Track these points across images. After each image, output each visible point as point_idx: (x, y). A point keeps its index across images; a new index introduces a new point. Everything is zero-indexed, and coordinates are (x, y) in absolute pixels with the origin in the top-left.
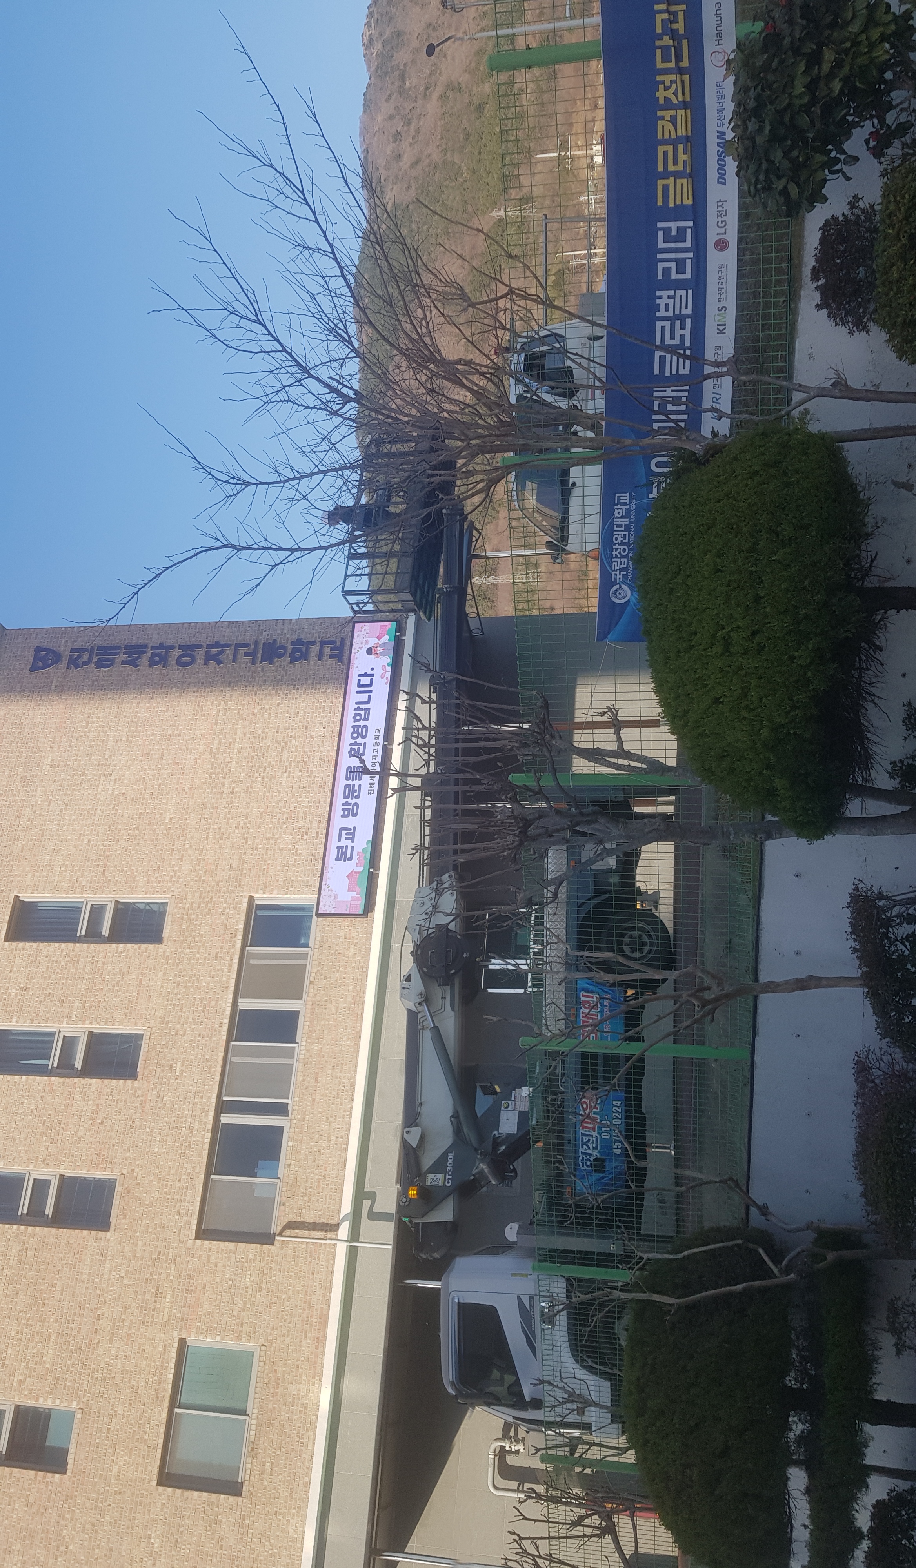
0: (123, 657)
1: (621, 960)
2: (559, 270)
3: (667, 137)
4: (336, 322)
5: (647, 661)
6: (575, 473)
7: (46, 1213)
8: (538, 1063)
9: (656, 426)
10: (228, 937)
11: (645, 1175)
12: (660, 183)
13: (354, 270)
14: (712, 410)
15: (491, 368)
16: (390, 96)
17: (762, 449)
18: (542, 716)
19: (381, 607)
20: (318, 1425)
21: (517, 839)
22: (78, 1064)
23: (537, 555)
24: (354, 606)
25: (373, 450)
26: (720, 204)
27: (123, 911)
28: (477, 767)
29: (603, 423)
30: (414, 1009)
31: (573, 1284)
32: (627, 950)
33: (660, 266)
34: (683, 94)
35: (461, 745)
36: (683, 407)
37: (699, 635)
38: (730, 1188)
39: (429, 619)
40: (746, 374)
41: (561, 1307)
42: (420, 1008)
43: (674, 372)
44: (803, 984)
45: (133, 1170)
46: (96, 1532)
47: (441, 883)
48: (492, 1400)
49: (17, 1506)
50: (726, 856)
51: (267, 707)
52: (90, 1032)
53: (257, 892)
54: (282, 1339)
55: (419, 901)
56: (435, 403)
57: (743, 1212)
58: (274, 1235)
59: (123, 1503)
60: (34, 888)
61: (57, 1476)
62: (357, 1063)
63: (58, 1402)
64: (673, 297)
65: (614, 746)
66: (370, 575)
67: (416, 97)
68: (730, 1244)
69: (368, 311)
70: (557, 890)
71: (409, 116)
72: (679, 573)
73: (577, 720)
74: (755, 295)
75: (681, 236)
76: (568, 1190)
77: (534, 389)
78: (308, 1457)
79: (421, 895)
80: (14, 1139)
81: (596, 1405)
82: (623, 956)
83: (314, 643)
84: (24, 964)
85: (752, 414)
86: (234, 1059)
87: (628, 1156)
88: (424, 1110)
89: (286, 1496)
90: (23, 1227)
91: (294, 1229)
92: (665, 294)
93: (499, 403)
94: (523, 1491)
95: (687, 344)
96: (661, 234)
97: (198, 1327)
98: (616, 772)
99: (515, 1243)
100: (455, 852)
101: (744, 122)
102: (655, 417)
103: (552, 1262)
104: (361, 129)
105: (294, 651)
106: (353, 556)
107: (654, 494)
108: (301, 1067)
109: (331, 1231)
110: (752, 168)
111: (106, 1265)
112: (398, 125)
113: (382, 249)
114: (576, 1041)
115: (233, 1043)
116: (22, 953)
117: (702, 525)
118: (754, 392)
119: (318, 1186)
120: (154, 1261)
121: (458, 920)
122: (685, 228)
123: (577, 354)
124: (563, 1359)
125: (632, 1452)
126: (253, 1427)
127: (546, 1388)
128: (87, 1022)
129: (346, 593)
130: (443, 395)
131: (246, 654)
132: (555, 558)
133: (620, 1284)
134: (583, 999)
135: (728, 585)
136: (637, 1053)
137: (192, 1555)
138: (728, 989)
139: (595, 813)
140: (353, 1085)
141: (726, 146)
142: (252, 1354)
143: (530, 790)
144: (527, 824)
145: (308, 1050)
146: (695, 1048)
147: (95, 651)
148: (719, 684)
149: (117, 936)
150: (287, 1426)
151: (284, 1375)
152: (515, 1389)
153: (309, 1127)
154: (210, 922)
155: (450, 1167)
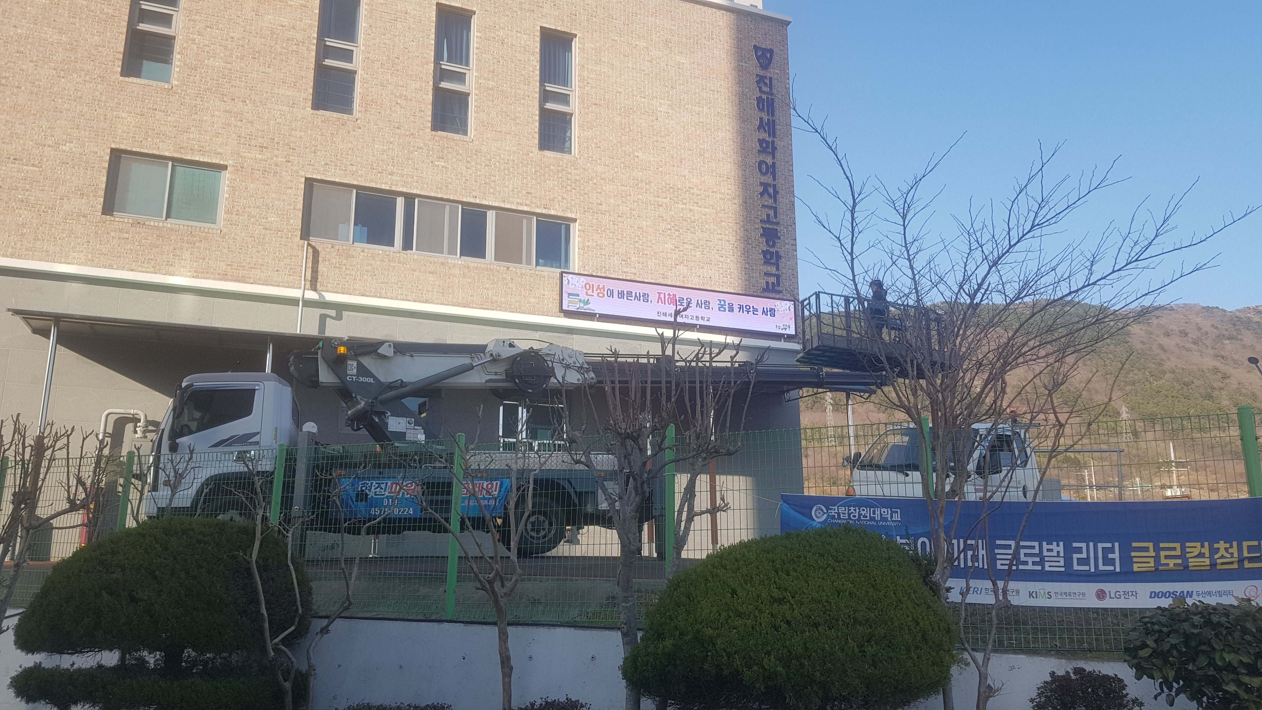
0: (766, 118)
1: (526, 514)
2: (1079, 461)
3: (1188, 550)
4: (1034, 288)
5: (766, 536)
6: (916, 476)
7: (326, 60)
8: (444, 447)
9: (955, 542)
10: (544, 202)
11: (354, 534)
12: (1150, 545)
13: (1077, 300)
14: (968, 588)
15: (1000, 409)
16: (1217, 328)
17: (937, 628)
18: (721, 450)
19: (807, 322)
20: (158, 275)
21: (623, 431)
22: (444, 85)
23: (850, 445)
24: (807, 301)
25: (932, 316)
26: (1134, 593)
27: (565, 119)
28: (681, 398)
29: (956, 499)
30: (487, 351)
31: (268, 476)
32: (533, 519)
33: (1083, 545)
34: (1222, 564)
35: (698, 385)
36: (970, 564)
37: (787, 577)
38: (343, 603)
39: (797, 361)
40: (997, 615)
41: (251, 467)
42: (488, 355)
43: (998, 557)
44: (506, 662)
45: (360, 128)
46: (75, 100)
47: (588, 371)
48: (177, 412)
49: (96, 38)
50: (608, 599)
51: (727, 232)
52: (469, 94)
53: (580, 225)
54: (226, 246)
55: (573, 353)
56: (970, 366)
57: (324, 614)
58: (308, 240)
59: (97, 121)
60: (582, 49)
61: (119, 69)
62: (444, 304)
63: (177, 69)
64: (1058, 556)
65: (697, 509)
66: (832, 313)
67: (1216, 349)
68: (299, 604)
69: (1042, 313)
70: (582, 463)
71: (1200, 343)
72: (836, 561)
73: (717, 477)
74: (1061, 622)
75: (1109, 562)
76: (343, 472)
77: (983, 443)
78: (133, 267)
79: (578, 355)
80: (384, 35)
81: (173, 495)
82: (529, 516)
83: (778, 269)
84: (523, 42)
85: (965, 619)
86: (447, 208)
87: (370, 520)
88: (407, 358)
89: (101, 250)
90: (315, 41)
91: (313, 255)
92: (1061, 548)
93: (972, 416)
94: (104, 437)
95: (1021, 567)
96: (1109, 545)
97: (235, 180)
98: (676, 509)
99: (301, 430)
100: (613, 382)
101: (1200, 613)
102: (962, 541)
103: (286, 459)
104: (1190, 304)
105: (771, 254)
106: (847, 300)
107: (900, 541)
108: (442, 260)
109: (311, 285)
110: (1164, 620)
111: (285, 108)
112: (1194, 334)
113: (1093, 324)
114: (461, 478)
115: (460, 207)
116: (532, 40)
117: (875, 580)
118: (983, 621)
119: (347, 274)
120: (288, 145)
121: (558, 385)
122: (1114, 565)
123: (1011, 478)
124: (209, 469)
125: (135, 525)
126: (156, 224)
127: (186, 455)
128: (477, 92)
129: (817, 295)
130: (977, 373)
131: (768, 215)
132: (847, 459)
133: (268, 514)
134: (495, 483)
135: (827, 601)
136: (451, 528)
137: (56, 175)
138: (503, 601)
139: (644, 493)
140: (426, 302)
141: (1180, 598)
142: (214, 223)
143: (663, 440)
144: (635, 439)
145: (454, 266)
146: (455, 574)
147: (770, 97)
148: (748, 594)
149: (545, 115)
150: (157, 250)
151: (198, 248)
152: (186, 430)
153: (394, 267)
154: (556, 188)
155: (362, 379)
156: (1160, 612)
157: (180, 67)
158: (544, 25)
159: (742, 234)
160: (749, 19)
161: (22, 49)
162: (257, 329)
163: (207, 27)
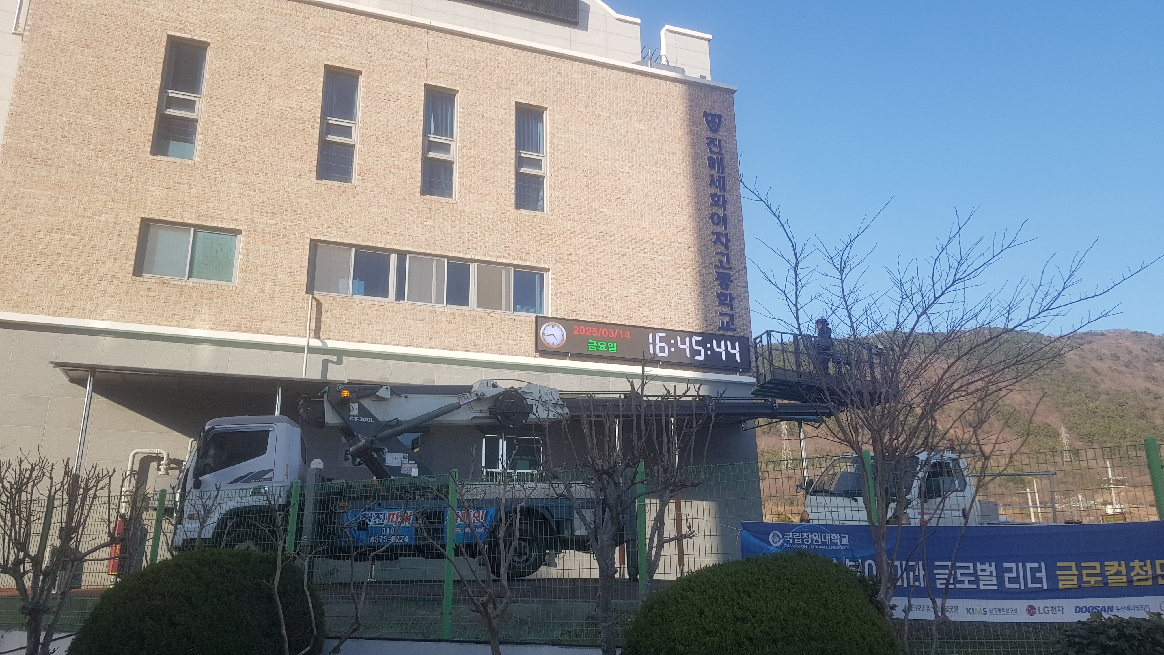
0: (716, 175)
3: (1107, 568)
5: (728, 561)
6: (861, 501)
7: (329, 136)
9: (897, 563)
10: (520, 254)
12: (1073, 564)
14: (910, 607)
16: (1146, 351)
17: (881, 643)
18: (686, 484)
20: (180, 328)
21: (600, 468)
22: (431, 155)
24: (759, 339)
26: (1061, 609)
27: (537, 182)
28: (650, 436)
30: (473, 390)
31: (285, 509)
33: (1013, 565)
34: (1138, 580)
35: (663, 418)
36: (912, 583)
37: (748, 599)
38: (353, 623)
39: (752, 393)
40: (937, 630)
41: (267, 501)
42: (473, 395)
43: (937, 576)
45: (358, 194)
46: (110, 177)
47: (563, 407)
48: (202, 453)
49: (129, 122)
50: (587, 619)
51: (684, 277)
52: (453, 162)
53: (553, 274)
54: (240, 301)
55: (549, 391)
57: (334, 635)
58: (313, 294)
59: (130, 195)
60: (552, 120)
61: (149, 149)
62: (433, 348)
63: (199, 148)
64: (991, 575)
65: (666, 536)
66: (783, 350)
67: (1147, 371)
68: (314, 626)
71: (1131, 366)
72: (792, 584)
73: (683, 504)
74: (997, 636)
75: (1036, 580)
76: (347, 504)
77: (924, 469)
78: (158, 322)
79: (553, 392)
80: (379, 113)
81: (202, 528)
83: (732, 309)
84: (500, 116)
85: (909, 634)
86: (435, 262)
88: (402, 399)
89: (132, 307)
90: (319, 120)
91: (317, 307)
92: (993, 568)
95: (958, 586)
96: (1036, 565)
97: (249, 243)
98: (647, 537)
99: (310, 467)
100: (589, 417)
101: (1115, 626)
102: (904, 562)
104: (1120, 330)
105: (725, 295)
106: (795, 338)
107: (848, 563)
108: (430, 308)
109: (315, 333)
110: (1083, 633)
111: (293, 178)
112: (1125, 357)
114: (455, 508)
115: (446, 261)
116: (508, 114)
117: (826, 600)
118: (926, 636)
119: (346, 324)
120: (295, 211)
121: (536, 421)
122: (1042, 583)
124: (228, 504)
126: (180, 283)
127: (212, 492)
128: (460, 160)
129: (768, 333)
131: (721, 261)
132: (801, 486)
133: (286, 545)
134: (481, 512)
135: (784, 620)
136: (447, 554)
137: (93, 243)
138: (495, 622)
139: (619, 523)
140: (417, 346)
141: (1097, 613)
142: (230, 280)
144: (611, 475)
145: (441, 313)
146: (451, 597)
147: (720, 157)
148: (714, 614)
149: (520, 178)
150: (180, 306)
151: (215, 303)
152: (208, 469)
153: (388, 316)
154: (531, 242)
155: (362, 419)
156: (1080, 625)
157: (202, 146)
158: (519, 100)
159: (698, 279)
160: (699, 88)
161: (66, 134)
162: (268, 375)
163: (225, 110)
